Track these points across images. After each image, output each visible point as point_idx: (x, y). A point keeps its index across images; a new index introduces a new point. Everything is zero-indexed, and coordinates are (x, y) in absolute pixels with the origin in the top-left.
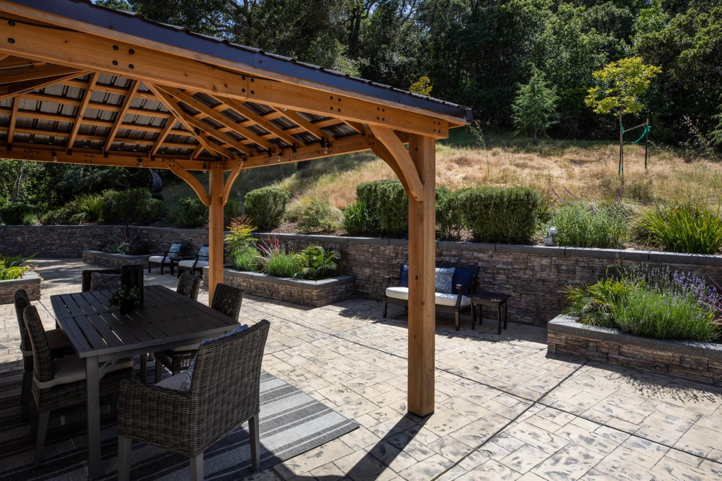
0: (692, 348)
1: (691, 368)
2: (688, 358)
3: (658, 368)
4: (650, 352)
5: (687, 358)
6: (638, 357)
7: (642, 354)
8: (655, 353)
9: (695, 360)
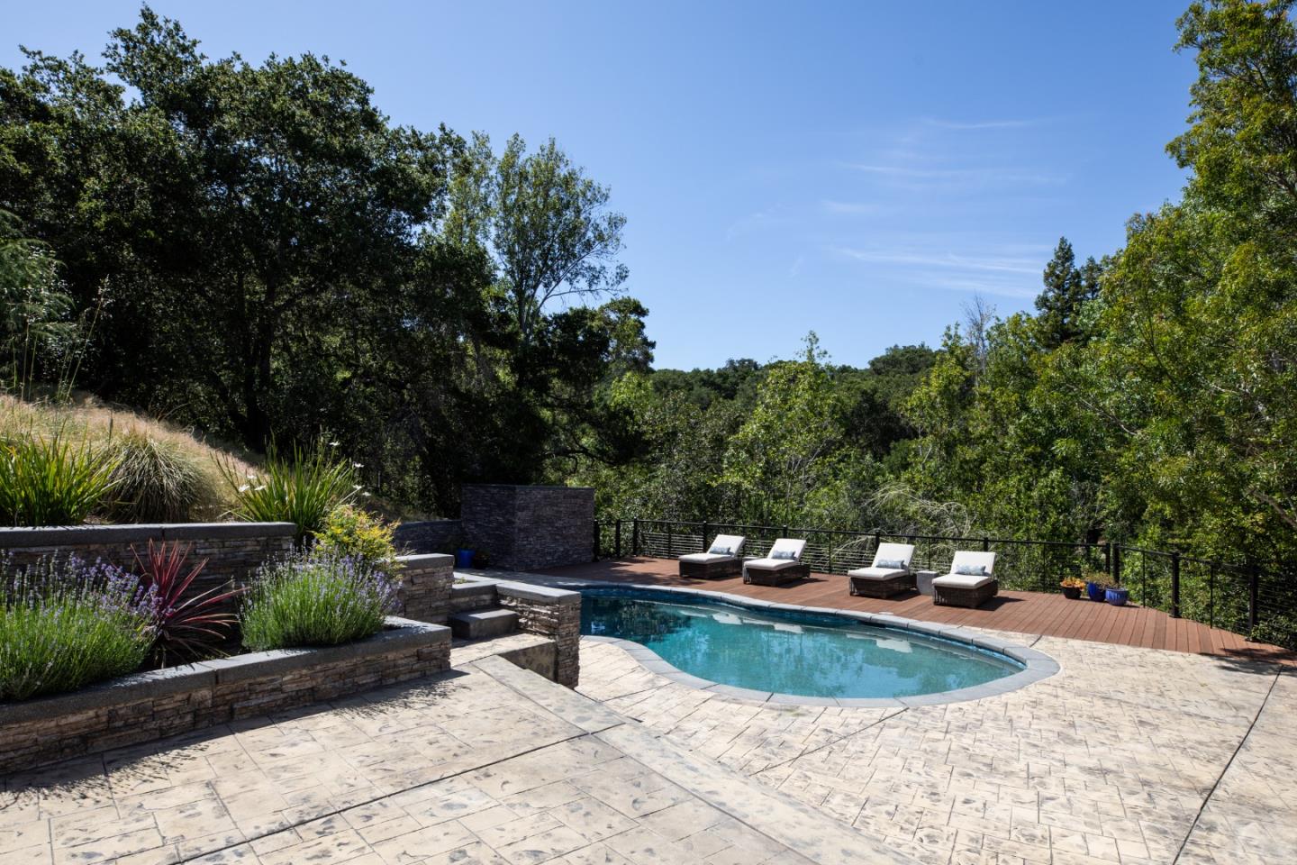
0: (132, 688)
1: (127, 726)
2: (123, 709)
3: (67, 750)
4: (53, 724)
5: (121, 709)
6: (27, 744)
7: (34, 735)
8: (63, 722)
9: (134, 708)
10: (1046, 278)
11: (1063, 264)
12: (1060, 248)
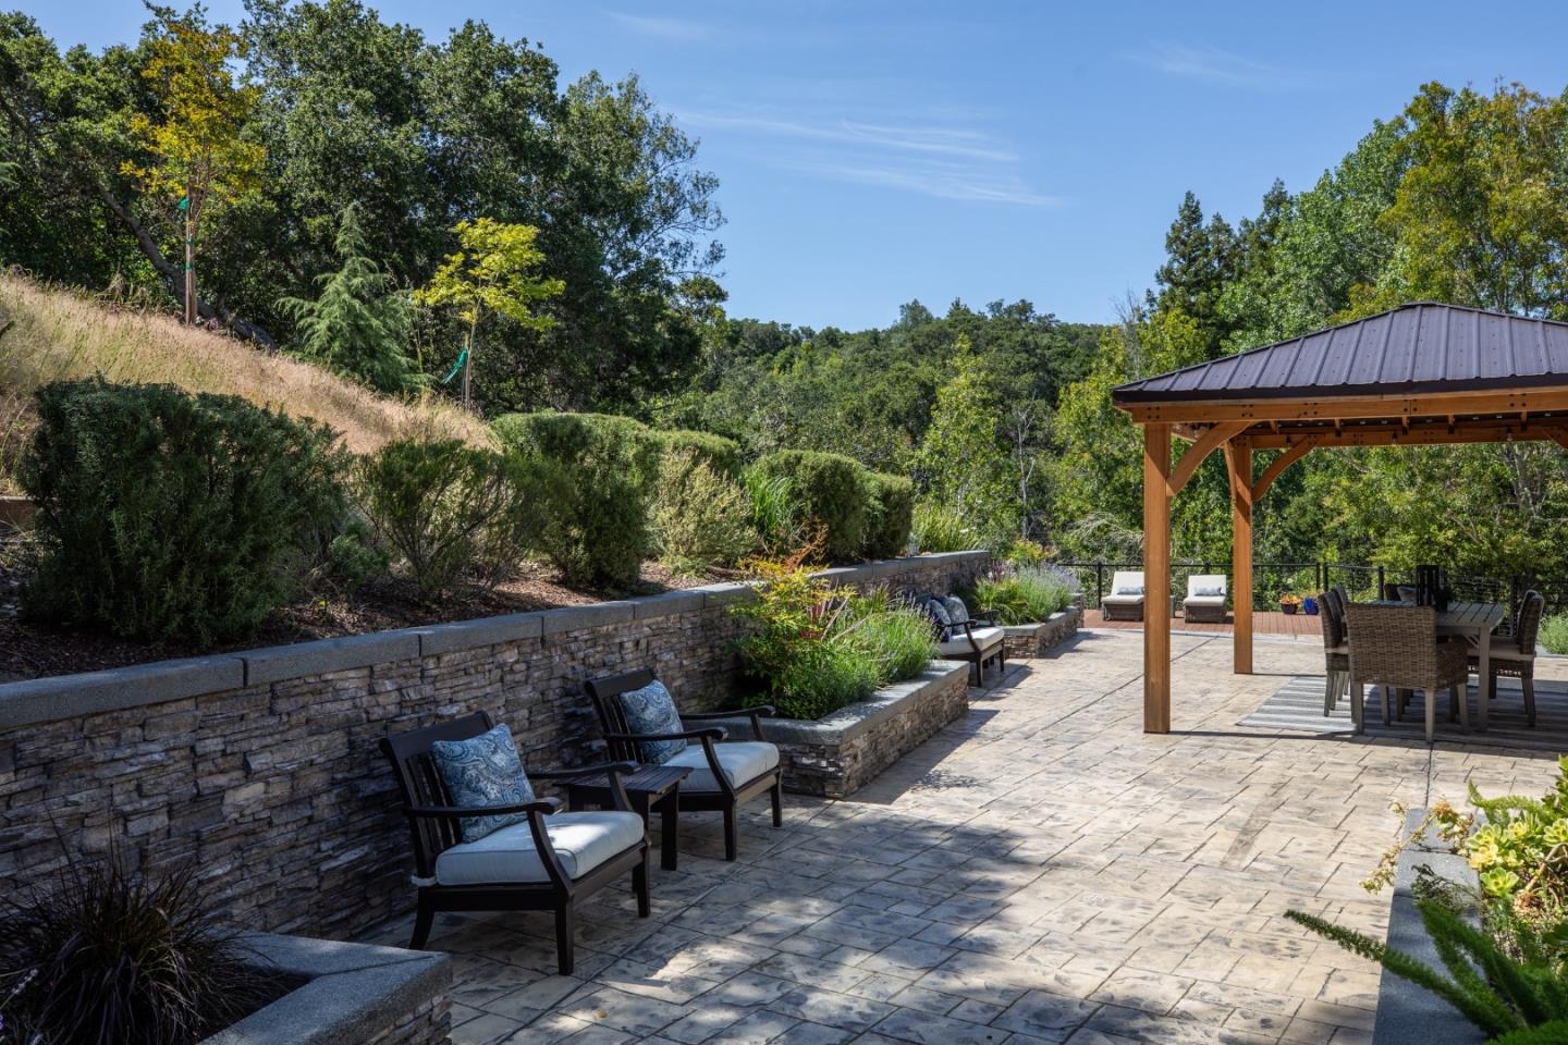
10: (1169, 246)
11: (1189, 226)
12: (1187, 205)
